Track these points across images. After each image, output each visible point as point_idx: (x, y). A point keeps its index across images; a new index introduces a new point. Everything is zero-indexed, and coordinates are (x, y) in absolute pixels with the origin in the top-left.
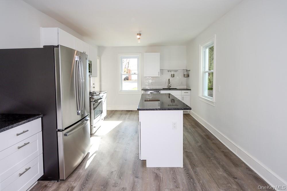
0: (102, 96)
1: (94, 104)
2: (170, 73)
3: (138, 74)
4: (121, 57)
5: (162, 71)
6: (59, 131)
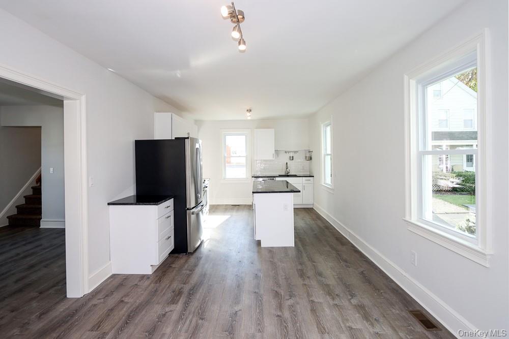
0: (207, 184)
2: (288, 155)
3: (246, 157)
4: (224, 134)
5: (277, 152)
6: (188, 209)
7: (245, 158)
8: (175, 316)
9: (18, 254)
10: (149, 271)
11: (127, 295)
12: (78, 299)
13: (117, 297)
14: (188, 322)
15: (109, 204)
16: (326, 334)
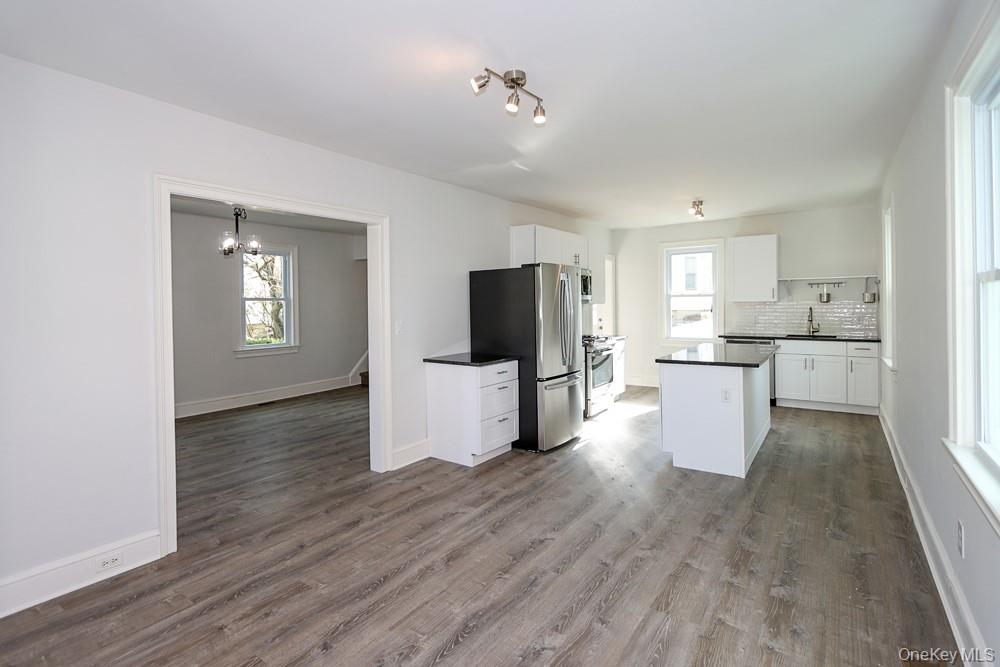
0: (613, 345)
1: (593, 358)
2: (816, 291)
3: (714, 296)
4: (667, 251)
6: (539, 380)
7: (711, 298)
8: (464, 519)
9: (353, 417)
10: (470, 463)
11: (427, 483)
12: (380, 474)
13: (417, 481)
14: (474, 530)
15: (425, 360)
16: (663, 613)
